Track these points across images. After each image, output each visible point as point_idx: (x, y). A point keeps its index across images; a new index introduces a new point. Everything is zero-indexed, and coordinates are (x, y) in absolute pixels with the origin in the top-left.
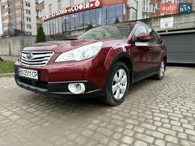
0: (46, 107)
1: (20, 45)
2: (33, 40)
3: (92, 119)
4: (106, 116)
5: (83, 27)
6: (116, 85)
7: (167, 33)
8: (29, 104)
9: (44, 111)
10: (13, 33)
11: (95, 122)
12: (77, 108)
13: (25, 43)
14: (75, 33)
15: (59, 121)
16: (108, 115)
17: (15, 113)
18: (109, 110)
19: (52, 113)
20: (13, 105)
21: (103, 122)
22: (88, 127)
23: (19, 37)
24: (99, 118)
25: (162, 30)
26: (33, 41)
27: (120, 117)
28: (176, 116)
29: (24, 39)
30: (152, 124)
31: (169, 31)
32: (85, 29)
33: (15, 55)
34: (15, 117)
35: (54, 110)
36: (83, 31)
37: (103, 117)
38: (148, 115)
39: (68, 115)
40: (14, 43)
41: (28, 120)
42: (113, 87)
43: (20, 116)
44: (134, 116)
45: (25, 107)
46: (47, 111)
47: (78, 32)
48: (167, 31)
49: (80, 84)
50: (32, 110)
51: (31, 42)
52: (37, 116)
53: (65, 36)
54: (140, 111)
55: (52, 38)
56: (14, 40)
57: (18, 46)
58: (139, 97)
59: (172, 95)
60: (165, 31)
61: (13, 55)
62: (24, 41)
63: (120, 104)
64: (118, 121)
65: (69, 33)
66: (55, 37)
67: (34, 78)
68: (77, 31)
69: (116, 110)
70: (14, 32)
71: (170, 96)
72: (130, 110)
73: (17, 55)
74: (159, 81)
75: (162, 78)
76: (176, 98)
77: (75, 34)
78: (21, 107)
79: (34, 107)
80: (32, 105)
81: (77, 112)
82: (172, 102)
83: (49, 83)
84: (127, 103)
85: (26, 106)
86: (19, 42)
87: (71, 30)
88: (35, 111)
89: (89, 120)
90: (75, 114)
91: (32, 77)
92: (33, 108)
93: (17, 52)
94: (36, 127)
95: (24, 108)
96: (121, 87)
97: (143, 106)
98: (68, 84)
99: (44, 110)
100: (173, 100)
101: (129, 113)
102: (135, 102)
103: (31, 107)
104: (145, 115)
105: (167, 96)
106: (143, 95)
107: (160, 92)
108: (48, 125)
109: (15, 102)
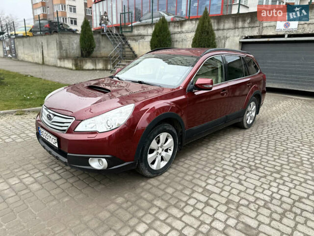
0: (72, 173)
1: (57, 50)
2: (75, 41)
3: (117, 196)
4: (135, 194)
5: (152, 21)
6: (155, 153)
7: (286, 39)
8: (53, 166)
9: (68, 180)
10: (46, 27)
11: (120, 200)
12: (107, 178)
13: (63, 46)
14: (138, 30)
15: (81, 196)
16: (138, 191)
17: (36, 181)
18: (143, 184)
19: (76, 183)
20: (35, 168)
21: (128, 201)
22: (108, 207)
23: (55, 37)
24: (126, 195)
25: (279, 33)
26: (76, 44)
27: (150, 195)
28: (218, 200)
29: (62, 40)
30: (181, 209)
31: (289, 36)
32: (154, 24)
33: (50, 64)
34: (36, 186)
35: (80, 179)
36: (152, 28)
37: (131, 195)
38: (184, 195)
39: (93, 187)
40: (48, 45)
41: (48, 191)
42: (150, 156)
43: (41, 185)
44: (168, 195)
45: (49, 171)
46: (71, 181)
47: (144, 30)
48: (286, 36)
49: (102, 159)
50: (55, 177)
51: (73, 44)
52: (58, 187)
53: (124, 34)
54: (180, 187)
55: (104, 38)
56: (47, 41)
57: (53, 51)
58: (193, 164)
59: (242, 162)
60: (283, 36)
61: (47, 63)
62: (62, 42)
63: (161, 175)
64: (145, 202)
65: (130, 30)
66: (108, 36)
67: (54, 144)
68: (142, 28)
69: (150, 184)
70: (47, 25)
71: (236, 164)
72: (168, 186)
73: (53, 64)
74: (241, 132)
75: (250, 126)
76: (242, 168)
77: (139, 32)
78: (44, 171)
79: (59, 172)
80: (56, 169)
81: (104, 185)
82: (231, 175)
83: (68, 154)
84: (171, 173)
85: (49, 169)
86: (55, 44)
87: (133, 24)
88: (58, 179)
89: (114, 197)
90: (101, 187)
91: (52, 143)
92: (57, 173)
93: (54, 59)
94: (54, 203)
95: (47, 173)
96: (164, 154)
97: (187, 181)
98: (88, 158)
99: (69, 178)
100: (235, 172)
101: (163, 190)
102: (182, 172)
103: (55, 172)
104: (182, 194)
105: (232, 164)
106: (200, 159)
107: (228, 156)
108: (67, 201)
109: (38, 163)
